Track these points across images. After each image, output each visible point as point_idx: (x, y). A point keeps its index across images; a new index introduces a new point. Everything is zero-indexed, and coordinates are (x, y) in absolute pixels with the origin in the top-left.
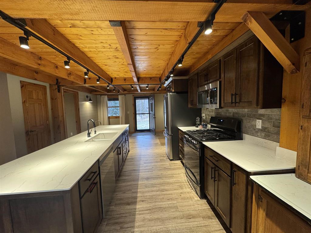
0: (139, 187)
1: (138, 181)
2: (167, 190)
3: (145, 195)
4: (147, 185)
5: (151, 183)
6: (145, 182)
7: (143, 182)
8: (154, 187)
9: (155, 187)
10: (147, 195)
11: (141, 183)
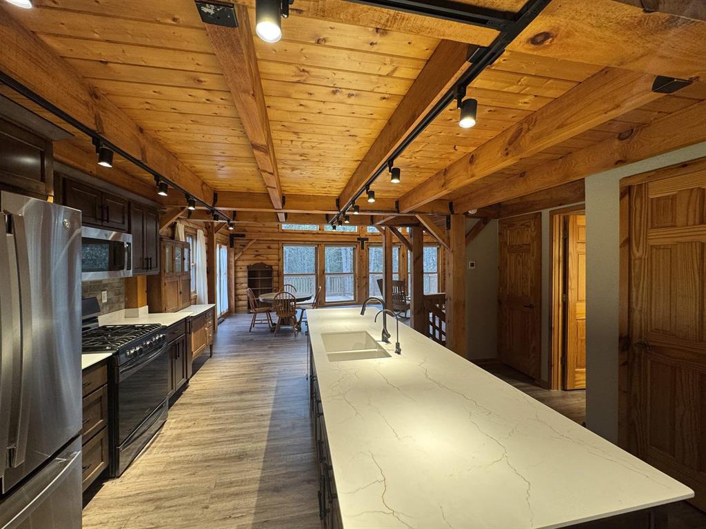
0: (267, 435)
1: (266, 449)
2: (213, 431)
3: (257, 423)
4: (249, 440)
5: (236, 445)
6: (249, 446)
7: (255, 445)
8: (235, 436)
9: (231, 437)
10: (253, 423)
11: (260, 444)
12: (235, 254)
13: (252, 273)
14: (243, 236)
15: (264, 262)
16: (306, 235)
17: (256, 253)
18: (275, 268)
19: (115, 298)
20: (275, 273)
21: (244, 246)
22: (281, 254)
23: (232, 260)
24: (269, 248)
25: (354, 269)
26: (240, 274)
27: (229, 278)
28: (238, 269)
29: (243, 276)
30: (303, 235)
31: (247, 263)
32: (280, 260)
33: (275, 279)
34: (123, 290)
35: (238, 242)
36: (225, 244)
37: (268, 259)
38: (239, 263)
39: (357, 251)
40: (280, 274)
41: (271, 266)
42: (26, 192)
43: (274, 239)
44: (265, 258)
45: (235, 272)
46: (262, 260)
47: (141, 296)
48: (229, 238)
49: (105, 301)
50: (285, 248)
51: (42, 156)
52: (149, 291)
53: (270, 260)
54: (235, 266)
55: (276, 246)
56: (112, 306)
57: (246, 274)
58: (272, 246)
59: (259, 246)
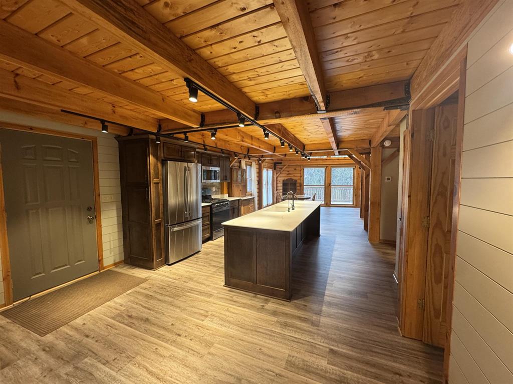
12: (277, 174)
13: (285, 184)
14: (281, 163)
15: (292, 178)
16: (318, 161)
17: (288, 173)
18: (298, 181)
19: (217, 190)
20: (298, 185)
21: (281, 169)
22: (302, 173)
23: (275, 177)
24: (295, 169)
25: (353, 183)
26: (279, 185)
27: (273, 187)
28: (278, 182)
29: (280, 185)
30: (316, 161)
31: (283, 179)
32: (302, 176)
33: (298, 188)
34: (220, 187)
35: (279, 166)
36: (271, 168)
37: (294, 176)
38: (279, 179)
39: (355, 170)
40: (302, 185)
41: (296, 181)
42: (191, 162)
43: (298, 164)
44: (292, 176)
45: (277, 183)
46: (291, 176)
47: (226, 190)
48: (273, 165)
49: (214, 190)
50: (305, 169)
51: (194, 152)
52: (228, 189)
53: (295, 176)
54: (277, 180)
55: (299, 169)
56: (216, 193)
57: (282, 185)
58: (297, 169)
59: (290, 169)
